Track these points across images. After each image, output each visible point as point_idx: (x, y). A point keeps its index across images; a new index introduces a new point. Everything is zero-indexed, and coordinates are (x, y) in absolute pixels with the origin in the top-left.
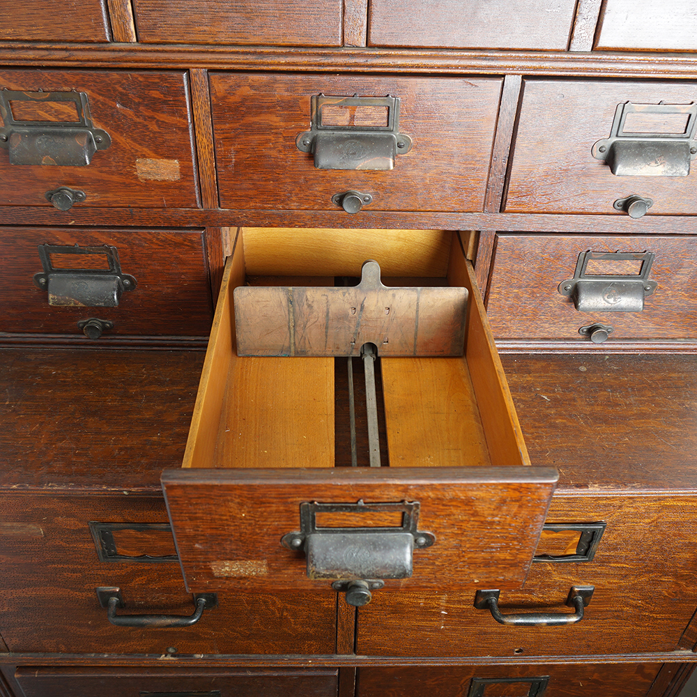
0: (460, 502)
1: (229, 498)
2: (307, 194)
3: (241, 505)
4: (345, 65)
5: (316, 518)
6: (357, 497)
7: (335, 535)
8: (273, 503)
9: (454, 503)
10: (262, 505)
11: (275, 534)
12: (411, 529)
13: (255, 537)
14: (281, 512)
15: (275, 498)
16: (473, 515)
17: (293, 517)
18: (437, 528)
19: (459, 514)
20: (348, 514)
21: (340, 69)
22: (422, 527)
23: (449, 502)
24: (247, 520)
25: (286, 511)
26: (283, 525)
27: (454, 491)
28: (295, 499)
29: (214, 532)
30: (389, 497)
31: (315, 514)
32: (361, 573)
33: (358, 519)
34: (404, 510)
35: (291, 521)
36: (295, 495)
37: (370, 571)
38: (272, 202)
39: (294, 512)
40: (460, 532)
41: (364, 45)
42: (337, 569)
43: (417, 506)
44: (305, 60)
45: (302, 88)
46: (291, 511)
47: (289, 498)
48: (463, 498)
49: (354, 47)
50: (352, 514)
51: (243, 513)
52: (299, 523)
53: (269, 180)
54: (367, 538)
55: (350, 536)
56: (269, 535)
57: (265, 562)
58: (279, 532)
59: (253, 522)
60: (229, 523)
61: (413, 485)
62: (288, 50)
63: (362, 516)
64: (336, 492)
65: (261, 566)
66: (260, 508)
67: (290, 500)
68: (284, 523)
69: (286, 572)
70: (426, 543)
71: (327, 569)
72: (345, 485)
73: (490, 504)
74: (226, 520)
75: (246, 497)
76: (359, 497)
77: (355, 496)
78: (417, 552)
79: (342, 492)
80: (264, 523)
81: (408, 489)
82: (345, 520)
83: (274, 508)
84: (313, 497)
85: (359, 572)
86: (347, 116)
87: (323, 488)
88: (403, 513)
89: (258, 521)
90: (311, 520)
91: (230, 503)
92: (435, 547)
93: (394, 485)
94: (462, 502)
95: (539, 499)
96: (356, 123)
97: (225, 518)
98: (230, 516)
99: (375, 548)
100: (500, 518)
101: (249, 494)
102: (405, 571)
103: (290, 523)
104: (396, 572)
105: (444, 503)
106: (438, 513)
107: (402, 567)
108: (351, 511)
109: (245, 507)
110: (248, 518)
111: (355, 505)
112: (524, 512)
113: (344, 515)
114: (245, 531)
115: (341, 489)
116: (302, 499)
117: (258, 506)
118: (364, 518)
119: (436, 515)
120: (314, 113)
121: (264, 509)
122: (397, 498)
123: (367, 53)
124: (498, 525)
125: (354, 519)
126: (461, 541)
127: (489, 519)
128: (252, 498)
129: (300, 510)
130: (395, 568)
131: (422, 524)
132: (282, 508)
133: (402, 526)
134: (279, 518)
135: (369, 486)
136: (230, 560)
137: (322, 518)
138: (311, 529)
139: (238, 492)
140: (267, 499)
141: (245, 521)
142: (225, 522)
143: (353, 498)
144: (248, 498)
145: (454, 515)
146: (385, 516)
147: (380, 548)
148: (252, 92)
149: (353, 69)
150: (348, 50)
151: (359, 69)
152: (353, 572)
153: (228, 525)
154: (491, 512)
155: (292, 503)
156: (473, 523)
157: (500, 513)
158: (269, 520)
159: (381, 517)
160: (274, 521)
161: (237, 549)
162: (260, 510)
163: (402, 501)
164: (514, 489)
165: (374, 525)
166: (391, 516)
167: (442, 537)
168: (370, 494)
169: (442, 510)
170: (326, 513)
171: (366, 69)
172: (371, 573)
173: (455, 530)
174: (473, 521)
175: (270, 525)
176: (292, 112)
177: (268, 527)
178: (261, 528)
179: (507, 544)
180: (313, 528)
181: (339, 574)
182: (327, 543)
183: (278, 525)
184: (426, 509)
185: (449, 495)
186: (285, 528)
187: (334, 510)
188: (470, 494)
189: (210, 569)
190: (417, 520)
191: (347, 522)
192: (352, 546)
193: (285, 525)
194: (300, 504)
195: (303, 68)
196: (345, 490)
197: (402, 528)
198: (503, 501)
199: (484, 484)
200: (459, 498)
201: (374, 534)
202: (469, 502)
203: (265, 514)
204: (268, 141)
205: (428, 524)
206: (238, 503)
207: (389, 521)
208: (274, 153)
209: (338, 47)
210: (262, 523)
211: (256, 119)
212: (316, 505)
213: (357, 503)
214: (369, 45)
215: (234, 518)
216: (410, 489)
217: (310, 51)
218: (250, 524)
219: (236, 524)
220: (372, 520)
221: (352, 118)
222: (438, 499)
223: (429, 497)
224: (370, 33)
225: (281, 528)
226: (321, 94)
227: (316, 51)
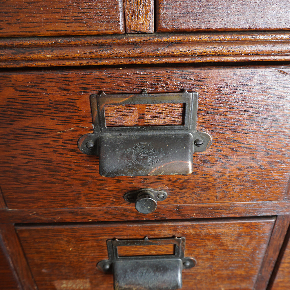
0: (212, 237)
1: (60, 238)
2: (97, 193)
3: (68, 242)
4: (129, 57)
5: (118, 250)
6: (143, 235)
7: (131, 261)
8: (89, 240)
9: (208, 237)
10: (82, 242)
11: (92, 262)
12: (180, 256)
13: (80, 264)
14: (95, 247)
15: (90, 237)
16: (220, 245)
17: (103, 249)
18: (197, 255)
19: (211, 245)
20: (138, 247)
21: (123, 62)
22: (187, 254)
23: (204, 237)
24: (73, 252)
25: (98, 246)
26: (97, 255)
27: (207, 229)
28: (103, 238)
29: (53, 261)
30: (165, 234)
31: (117, 247)
32: (149, 286)
33: (145, 250)
34: (175, 243)
35: (102, 252)
36: (103, 235)
37: (154, 285)
38: (60, 202)
39: (103, 247)
40: (212, 257)
41: (152, 30)
42: (133, 284)
43: (183, 240)
44: (77, 52)
45: (78, 86)
46: (101, 246)
47: (99, 236)
48: (214, 234)
49: (138, 33)
50: (141, 246)
51: (71, 247)
52: (107, 254)
53: (54, 182)
54: (152, 263)
55: (141, 261)
56: (89, 262)
57: (88, 280)
58: (95, 260)
59: (77, 253)
60: (62, 255)
61: (180, 226)
62: (53, 41)
63: (148, 248)
64: (130, 232)
65: (86, 283)
66: (81, 244)
67: (100, 238)
68: (98, 254)
69: (102, 286)
70: (190, 265)
71: (127, 284)
72: (136, 227)
73: (231, 237)
74: (60, 253)
75: (71, 237)
76: (145, 235)
77: (142, 234)
78: (185, 271)
79: (133, 232)
80: (85, 254)
81: (177, 228)
82: (137, 251)
83: (90, 244)
84: (115, 236)
85: (147, 286)
86: (136, 114)
87: (121, 229)
88: (175, 245)
89: (81, 253)
90: (114, 251)
91: (61, 241)
92: (196, 268)
93: (167, 226)
94: (213, 236)
95: (263, 233)
96: (147, 122)
97: (59, 251)
98: (62, 250)
99: (157, 269)
100: (238, 247)
101: (72, 235)
102: (177, 284)
103: (102, 254)
104: (172, 285)
105: (201, 237)
106: (197, 245)
107: (175, 282)
108: (140, 245)
109: (71, 244)
110: (74, 251)
111: (143, 240)
112: (254, 243)
113: (136, 247)
114: (73, 260)
115: (133, 230)
116: (108, 237)
117: (80, 243)
118: (149, 250)
119: (196, 246)
120: (96, 114)
121: (83, 245)
122: (170, 235)
123: (156, 39)
124: (237, 251)
125: (143, 250)
126: (212, 263)
127: (230, 248)
128: (75, 238)
129: (107, 245)
130: (171, 283)
131: (187, 252)
132: (95, 244)
133: (174, 254)
134: (94, 250)
135: (151, 227)
136: (66, 279)
137: (122, 250)
138: (115, 258)
139: (65, 233)
140: (85, 238)
141: (72, 253)
142: (60, 254)
143: (141, 235)
144: (73, 238)
145: (208, 246)
146: (163, 248)
147: (160, 269)
148: (18, 94)
149: (139, 61)
150: (131, 37)
151: (147, 61)
152: (144, 286)
153: (62, 256)
154: (232, 243)
155: (101, 240)
156: (220, 251)
157: (238, 243)
158: (88, 252)
159: (160, 248)
160: (91, 253)
161: (69, 272)
162: (80, 245)
163: (174, 237)
164: (247, 227)
165: (156, 254)
166: (167, 248)
167: (200, 261)
168: (152, 233)
169: (200, 243)
170: (124, 247)
171: (155, 61)
172: (155, 287)
173: (209, 256)
174: (220, 249)
175: (89, 256)
176: (70, 114)
177: (87, 257)
178: (83, 257)
179: (242, 264)
180: (117, 257)
181: (135, 287)
182: (126, 266)
183: (94, 255)
184: (189, 242)
185: (204, 232)
186: (98, 258)
187: (129, 244)
188: (218, 231)
189: (54, 286)
190: (184, 250)
191: (138, 252)
192: (142, 268)
193: (99, 255)
194: (107, 241)
195: (77, 63)
196: (136, 231)
197: (174, 256)
198: (239, 235)
199: (227, 223)
200: (211, 233)
201: (156, 260)
202: (218, 236)
203: (85, 248)
204: (47, 145)
205: (191, 252)
206: (67, 241)
207: (166, 251)
208: (55, 157)
209: (119, 34)
210: (83, 254)
211: (29, 123)
212: (117, 241)
213: (144, 239)
214: (158, 30)
215: (65, 251)
216: (179, 229)
217: (83, 41)
218: (76, 255)
219: (67, 255)
220: (154, 250)
221: (142, 117)
222: (197, 235)
223: (191, 233)
224: (159, 14)
225: (96, 258)
226: (100, 92)
227: (90, 40)
